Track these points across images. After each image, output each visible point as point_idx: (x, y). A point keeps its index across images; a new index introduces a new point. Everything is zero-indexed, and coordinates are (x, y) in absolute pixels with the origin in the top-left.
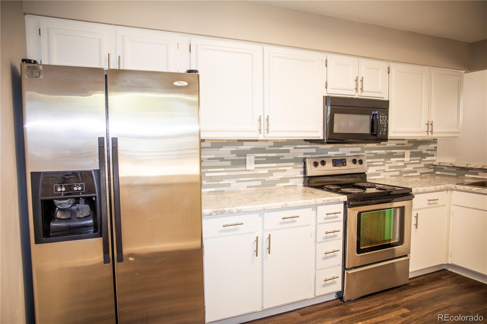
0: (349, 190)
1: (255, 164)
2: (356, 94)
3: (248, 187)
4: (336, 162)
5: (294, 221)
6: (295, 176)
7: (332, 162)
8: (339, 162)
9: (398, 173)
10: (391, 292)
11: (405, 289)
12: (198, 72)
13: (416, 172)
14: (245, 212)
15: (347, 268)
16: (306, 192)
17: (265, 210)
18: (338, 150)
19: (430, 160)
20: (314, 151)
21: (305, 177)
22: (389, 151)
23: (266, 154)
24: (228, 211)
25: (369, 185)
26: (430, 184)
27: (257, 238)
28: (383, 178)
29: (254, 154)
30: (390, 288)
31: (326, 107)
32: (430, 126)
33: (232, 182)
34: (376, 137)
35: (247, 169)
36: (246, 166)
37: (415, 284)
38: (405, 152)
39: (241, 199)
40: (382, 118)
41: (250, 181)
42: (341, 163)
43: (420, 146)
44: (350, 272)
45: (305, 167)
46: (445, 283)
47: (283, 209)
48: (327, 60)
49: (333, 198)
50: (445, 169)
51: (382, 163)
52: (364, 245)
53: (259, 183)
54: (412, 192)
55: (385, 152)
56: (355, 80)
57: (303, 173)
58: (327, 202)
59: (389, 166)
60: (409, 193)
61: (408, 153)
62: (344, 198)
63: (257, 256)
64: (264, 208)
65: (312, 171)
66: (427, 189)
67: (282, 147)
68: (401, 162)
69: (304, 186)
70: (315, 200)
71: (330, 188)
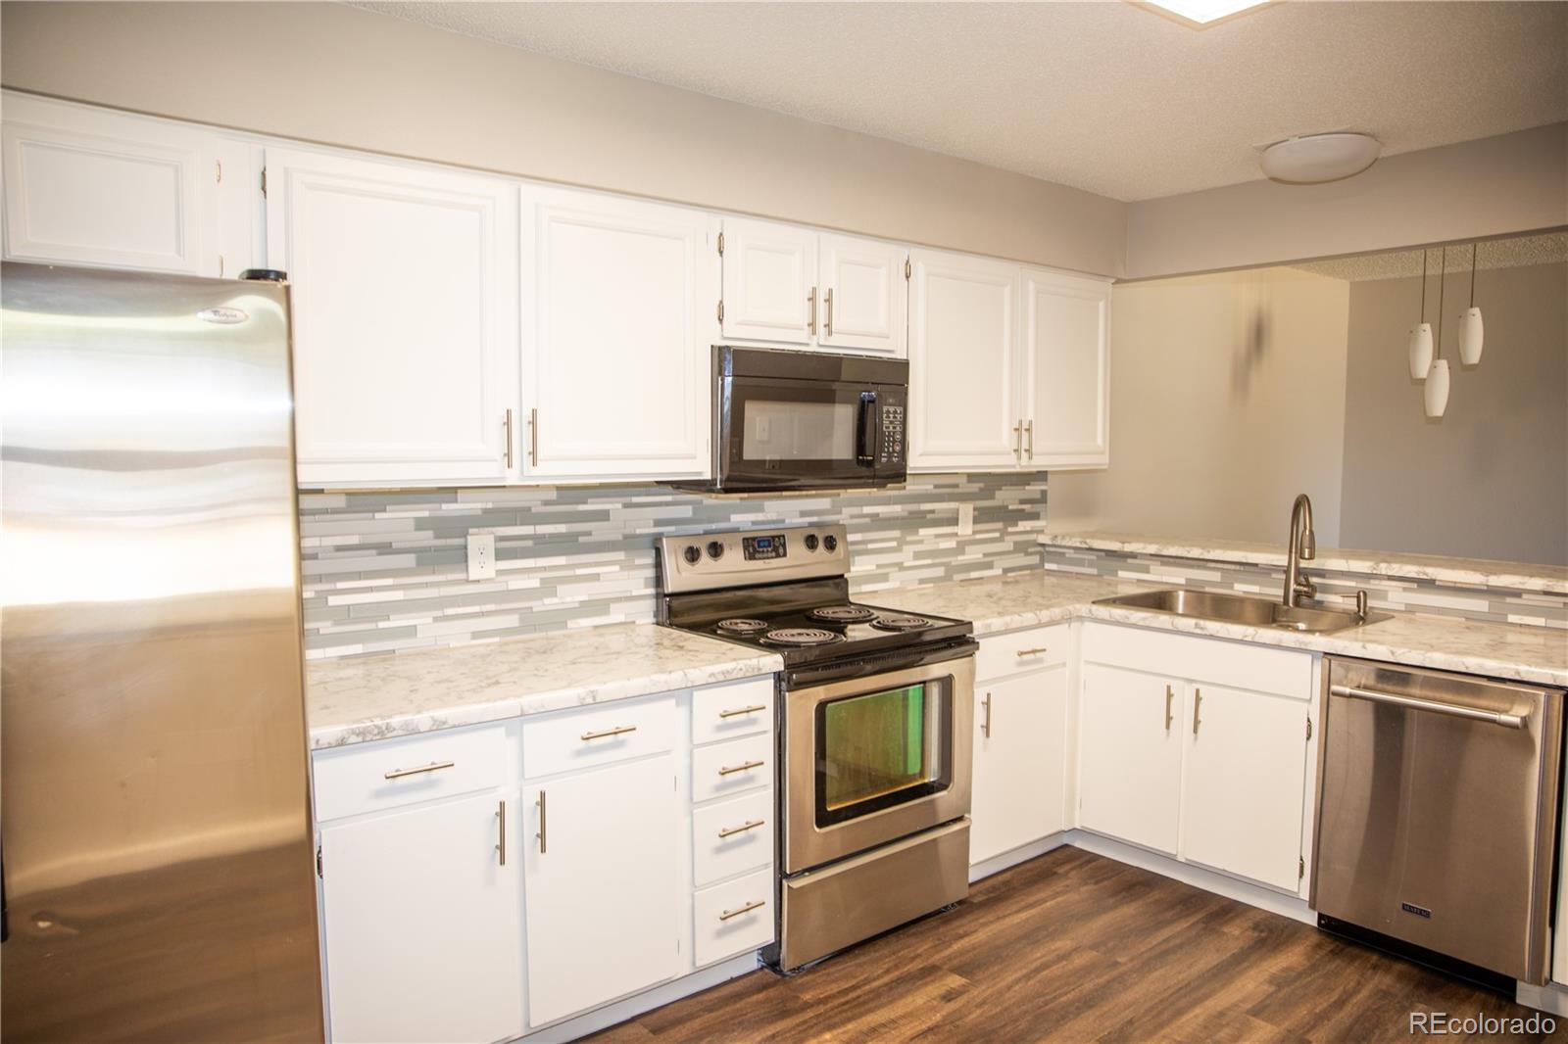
0: (793, 635)
1: (496, 559)
2: (810, 339)
3: (476, 635)
4: (756, 546)
5: (621, 744)
6: (629, 594)
7: (742, 545)
8: (765, 546)
9: (940, 572)
10: (919, 929)
11: (959, 915)
12: (286, 278)
13: (989, 566)
14: (459, 726)
15: (788, 872)
16: (662, 644)
17: (524, 716)
18: (761, 510)
19: (1028, 529)
20: (686, 512)
21: (660, 596)
22: (914, 507)
23: (532, 527)
24: (402, 726)
25: (854, 615)
26: (1024, 603)
27: (502, 805)
28: (899, 588)
29: (494, 529)
30: (914, 918)
31: (720, 382)
32: (1025, 435)
33: (421, 620)
34: (872, 469)
35: (471, 578)
36: (467, 567)
37: (985, 897)
38: (958, 510)
39: (448, 681)
40: (888, 412)
41: (482, 614)
42: (770, 549)
43: (1001, 489)
44: (797, 884)
45: (659, 565)
46: (1063, 884)
47: (583, 707)
48: (724, 234)
49: (741, 664)
50: (1067, 555)
51: (894, 544)
52: (838, 799)
53: (513, 621)
54: (971, 632)
55: (903, 511)
56: (809, 299)
57: (652, 582)
58: (721, 678)
59: (915, 553)
60: (965, 636)
61: (966, 510)
62: (775, 662)
63: (502, 862)
64: (522, 710)
65: (681, 577)
66: (1015, 620)
67: (585, 503)
68: (948, 538)
69: (658, 624)
70: (685, 675)
71: (734, 627)
